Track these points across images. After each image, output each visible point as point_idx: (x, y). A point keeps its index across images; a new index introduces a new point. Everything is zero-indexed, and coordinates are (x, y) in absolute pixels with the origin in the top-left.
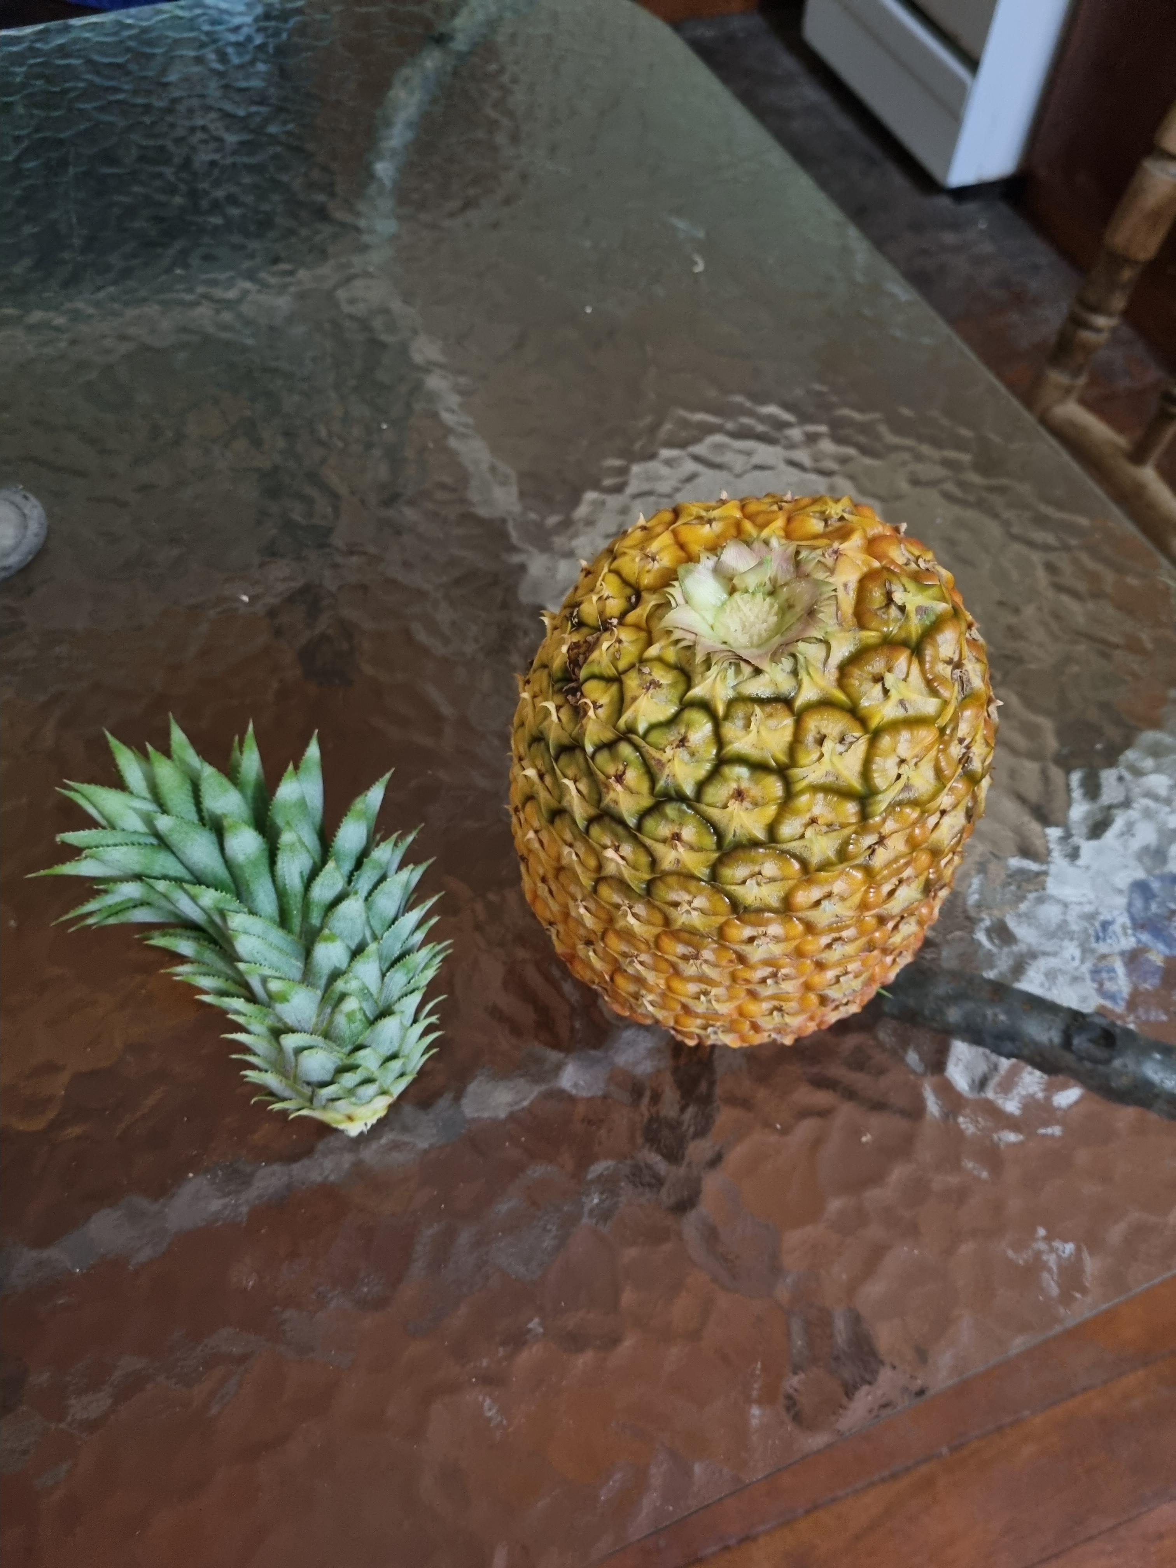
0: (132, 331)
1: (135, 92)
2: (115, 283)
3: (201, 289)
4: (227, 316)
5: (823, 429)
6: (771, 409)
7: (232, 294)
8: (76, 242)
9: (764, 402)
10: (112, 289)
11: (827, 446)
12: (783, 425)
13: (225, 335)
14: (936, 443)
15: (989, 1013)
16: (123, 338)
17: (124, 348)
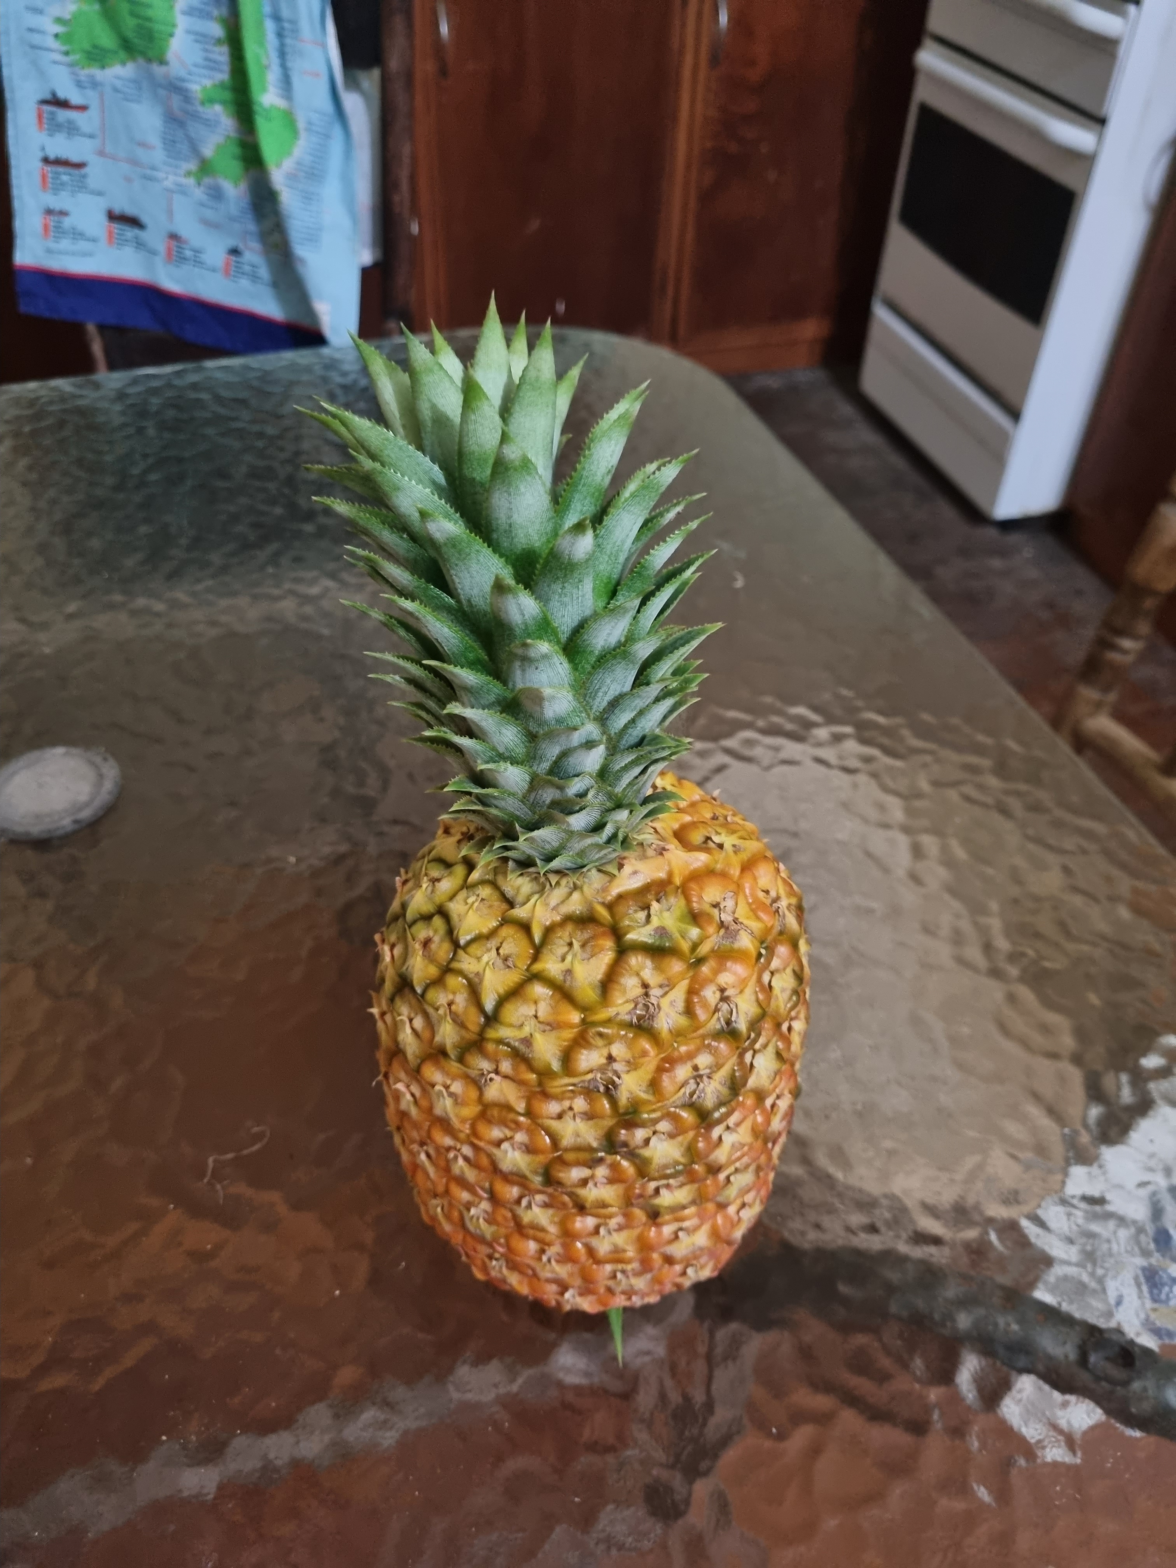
0: (224, 619)
1: (253, 422)
2: (213, 576)
3: (287, 586)
4: (308, 609)
5: (848, 730)
6: (801, 710)
7: (315, 590)
8: (184, 541)
9: (794, 703)
10: (210, 583)
11: (852, 746)
12: (809, 725)
13: (304, 625)
14: (958, 748)
15: (1001, 1321)
16: (213, 623)
17: (213, 632)
